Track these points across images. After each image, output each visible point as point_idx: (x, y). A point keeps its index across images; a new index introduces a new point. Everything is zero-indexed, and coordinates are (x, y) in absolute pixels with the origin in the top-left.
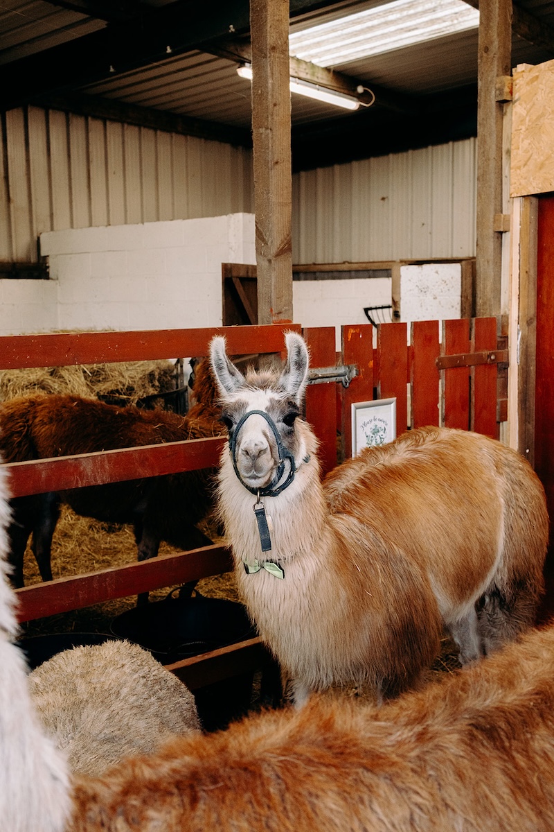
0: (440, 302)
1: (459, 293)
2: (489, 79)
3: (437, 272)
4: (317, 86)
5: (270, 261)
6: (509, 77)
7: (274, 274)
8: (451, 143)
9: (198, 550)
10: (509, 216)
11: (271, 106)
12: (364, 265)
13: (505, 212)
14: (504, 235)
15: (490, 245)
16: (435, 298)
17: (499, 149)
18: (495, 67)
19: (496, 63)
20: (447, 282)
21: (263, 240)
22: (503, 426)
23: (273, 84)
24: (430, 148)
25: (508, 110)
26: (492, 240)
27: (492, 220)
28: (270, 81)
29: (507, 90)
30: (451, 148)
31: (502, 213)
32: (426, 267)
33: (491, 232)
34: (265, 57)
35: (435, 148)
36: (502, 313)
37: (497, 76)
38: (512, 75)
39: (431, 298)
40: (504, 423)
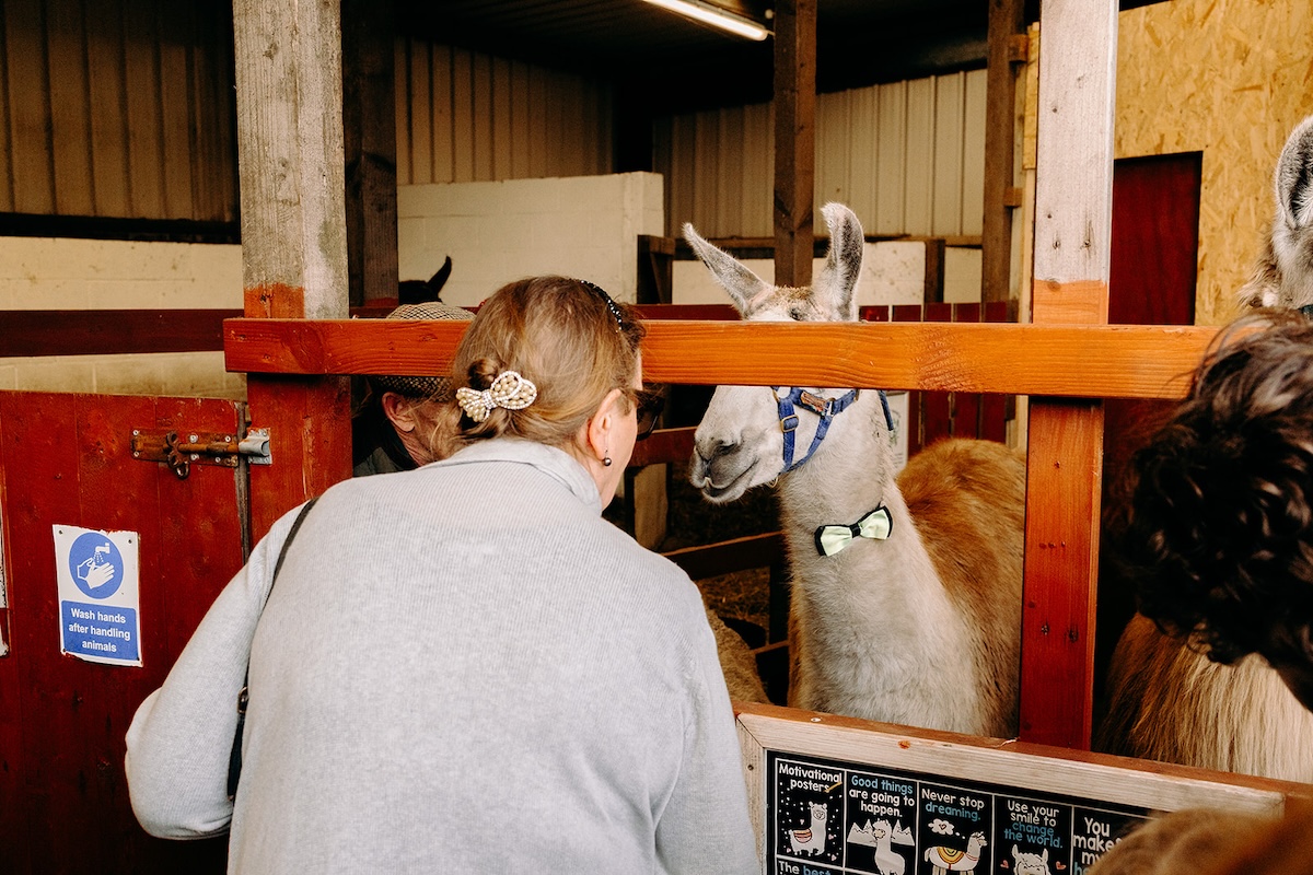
0: (898, 289)
1: (923, 277)
2: (1002, 36)
3: (895, 252)
4: (720, 10)
5: (792, 234)
6: (1024, 36)
7: (797, 248)
8: (876, 87)
9: (722, 544)
10: (1021, 189)
11: (798, 66)
12: (759, 242)
13: (1016, 185)
14: (1014, 211)
15: (1000, 222)
16: (892, 283)
17: (1011, 114)
18: (1009, 24)
19: (1009, 19)
20: (908, 264)
21: (785, 211)
22: (1011, 425)
23: (801, 45)
24: (849, 91)
25: (1023, 73)
26: (1002, 216)
27: (1002, 193)
28: (798, 40)
29: (1022, 49)
30: (876, 92)
31: (1012, 185)
32: (881, 245)
33: (1000, 207)
34: (794, 13)
35: (855, 92)
36: (1011, 297)
37: (1012, 33)
38: (1027, 34)
39: (888, 283)
40: (1012, 422)
